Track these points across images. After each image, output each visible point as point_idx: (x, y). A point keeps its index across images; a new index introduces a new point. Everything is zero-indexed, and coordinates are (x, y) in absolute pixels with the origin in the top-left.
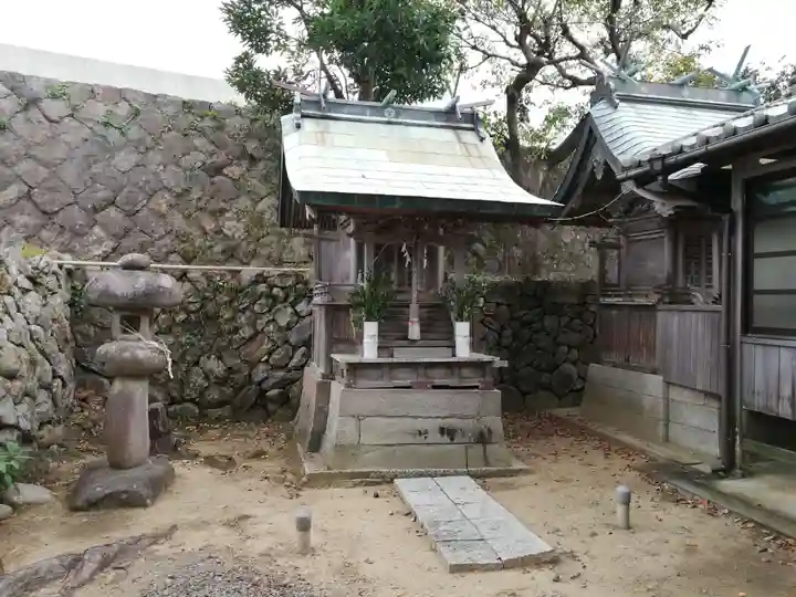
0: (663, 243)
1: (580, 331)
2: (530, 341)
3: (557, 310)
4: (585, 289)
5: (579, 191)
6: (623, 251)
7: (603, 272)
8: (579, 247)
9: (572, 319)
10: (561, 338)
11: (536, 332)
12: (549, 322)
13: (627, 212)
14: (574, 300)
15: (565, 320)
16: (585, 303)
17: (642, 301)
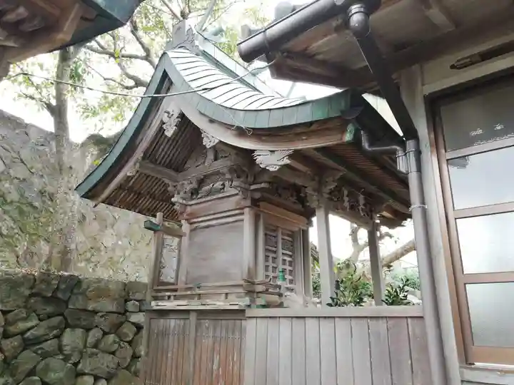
0: (242, 227)
1: (113, 353)
2: (32, 372)
3: (85, 320)
4: (127, 291)
5: (139, 154)
6: (185, 240)
7: (158, 267)
8: (119, 253)
9: (105, 334)
10: (85, 366)
11: (45, 355)
12: (71, 338)
13: (194, 193)
14: (112, 307)
15: (94, 335)
16: (126, 311)
17: (220, 304)
